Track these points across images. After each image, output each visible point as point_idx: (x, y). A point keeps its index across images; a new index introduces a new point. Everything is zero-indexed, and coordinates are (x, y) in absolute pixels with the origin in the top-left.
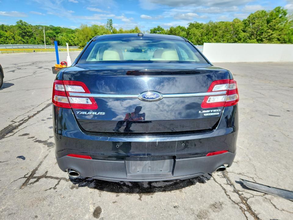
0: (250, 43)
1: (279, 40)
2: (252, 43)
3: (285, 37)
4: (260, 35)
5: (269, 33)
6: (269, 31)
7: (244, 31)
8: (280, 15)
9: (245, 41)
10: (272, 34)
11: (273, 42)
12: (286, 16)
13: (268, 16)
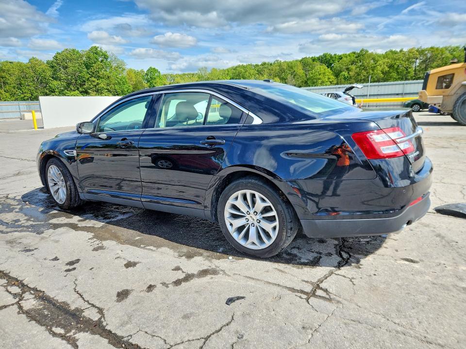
0: (72, 95)
1: (109, 91)
2: (75, 96)
3: (117, 87)
4: (81, 85)
5: (94, 81)
6: (93, 79)
7: (55, 79)
8: (100, 59)
9: (61, 93)
10: (98, 84)
11: (103, 95)
12: (108, 60)
13: (84, 59)
